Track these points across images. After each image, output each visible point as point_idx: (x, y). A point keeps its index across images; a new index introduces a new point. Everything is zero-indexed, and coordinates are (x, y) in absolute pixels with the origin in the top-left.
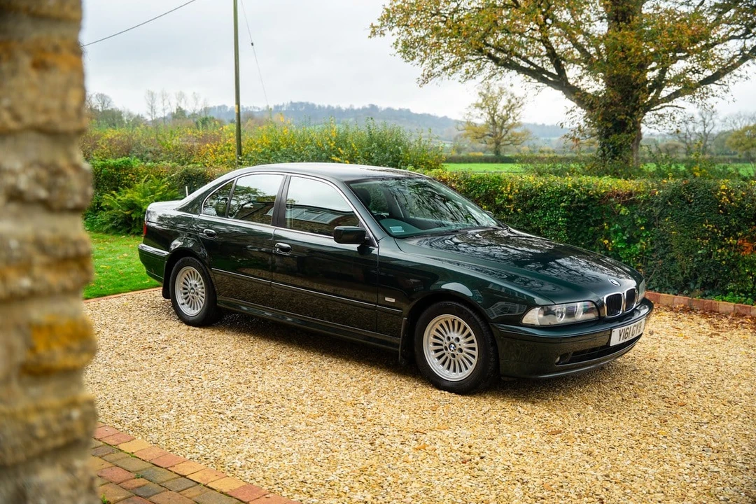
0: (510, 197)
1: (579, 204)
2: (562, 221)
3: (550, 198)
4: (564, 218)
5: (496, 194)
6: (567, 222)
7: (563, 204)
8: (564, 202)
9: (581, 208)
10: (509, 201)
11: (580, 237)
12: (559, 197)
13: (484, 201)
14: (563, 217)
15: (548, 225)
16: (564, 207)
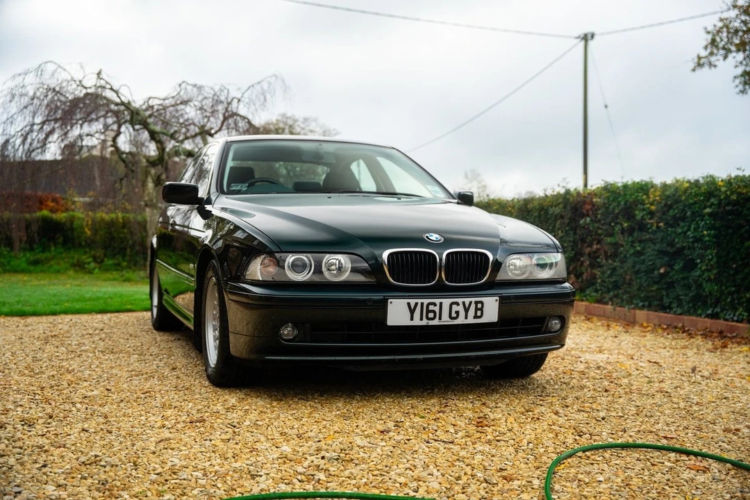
0: (653, 208)
1: (727, 208)
2: (708, 235)
3: (695, 203)
4: (711, 230)
5: (636, 205)
6: (715, 236)
7: (708, 210)
8: (710, 207)
9: (729, 213)
10: (652, 214)
11: (731, 256)
12: (703, 201)
13: (623, 216)
14: (709, 229)
15: (693, 242)
16: (710, 215)
